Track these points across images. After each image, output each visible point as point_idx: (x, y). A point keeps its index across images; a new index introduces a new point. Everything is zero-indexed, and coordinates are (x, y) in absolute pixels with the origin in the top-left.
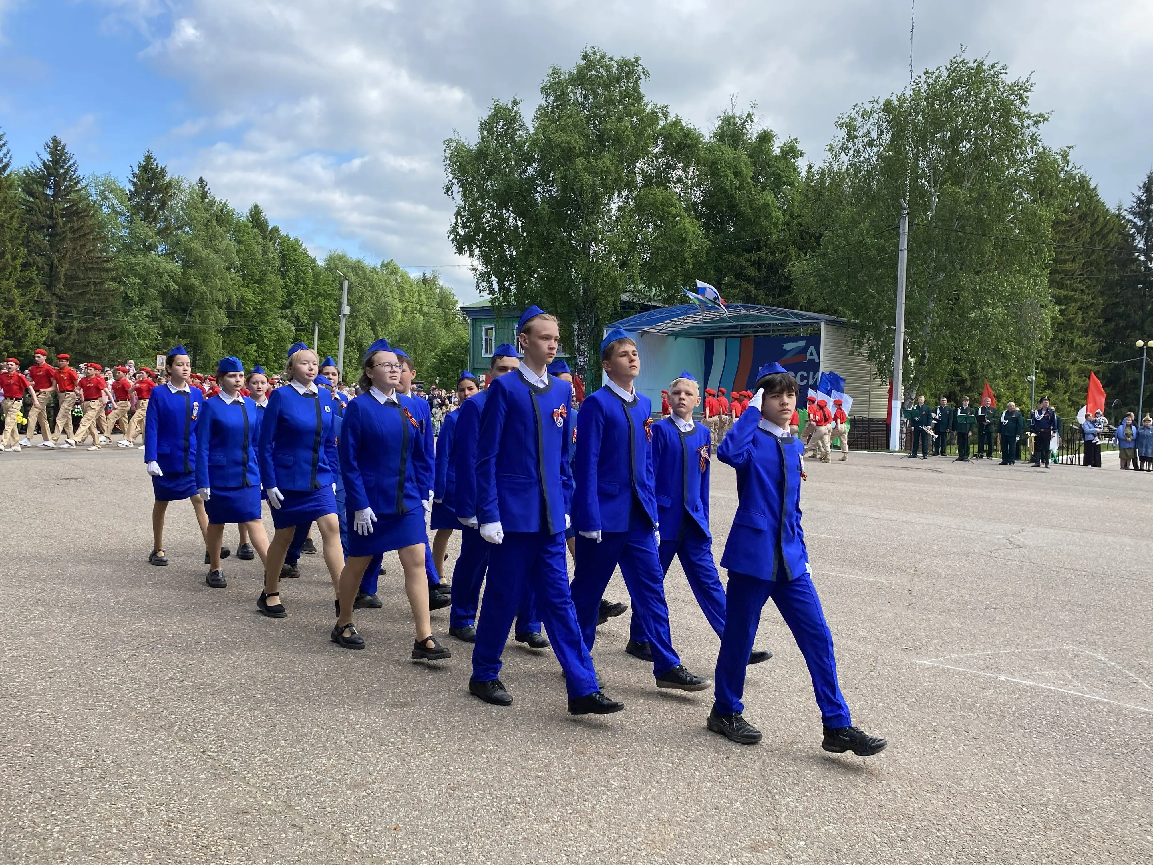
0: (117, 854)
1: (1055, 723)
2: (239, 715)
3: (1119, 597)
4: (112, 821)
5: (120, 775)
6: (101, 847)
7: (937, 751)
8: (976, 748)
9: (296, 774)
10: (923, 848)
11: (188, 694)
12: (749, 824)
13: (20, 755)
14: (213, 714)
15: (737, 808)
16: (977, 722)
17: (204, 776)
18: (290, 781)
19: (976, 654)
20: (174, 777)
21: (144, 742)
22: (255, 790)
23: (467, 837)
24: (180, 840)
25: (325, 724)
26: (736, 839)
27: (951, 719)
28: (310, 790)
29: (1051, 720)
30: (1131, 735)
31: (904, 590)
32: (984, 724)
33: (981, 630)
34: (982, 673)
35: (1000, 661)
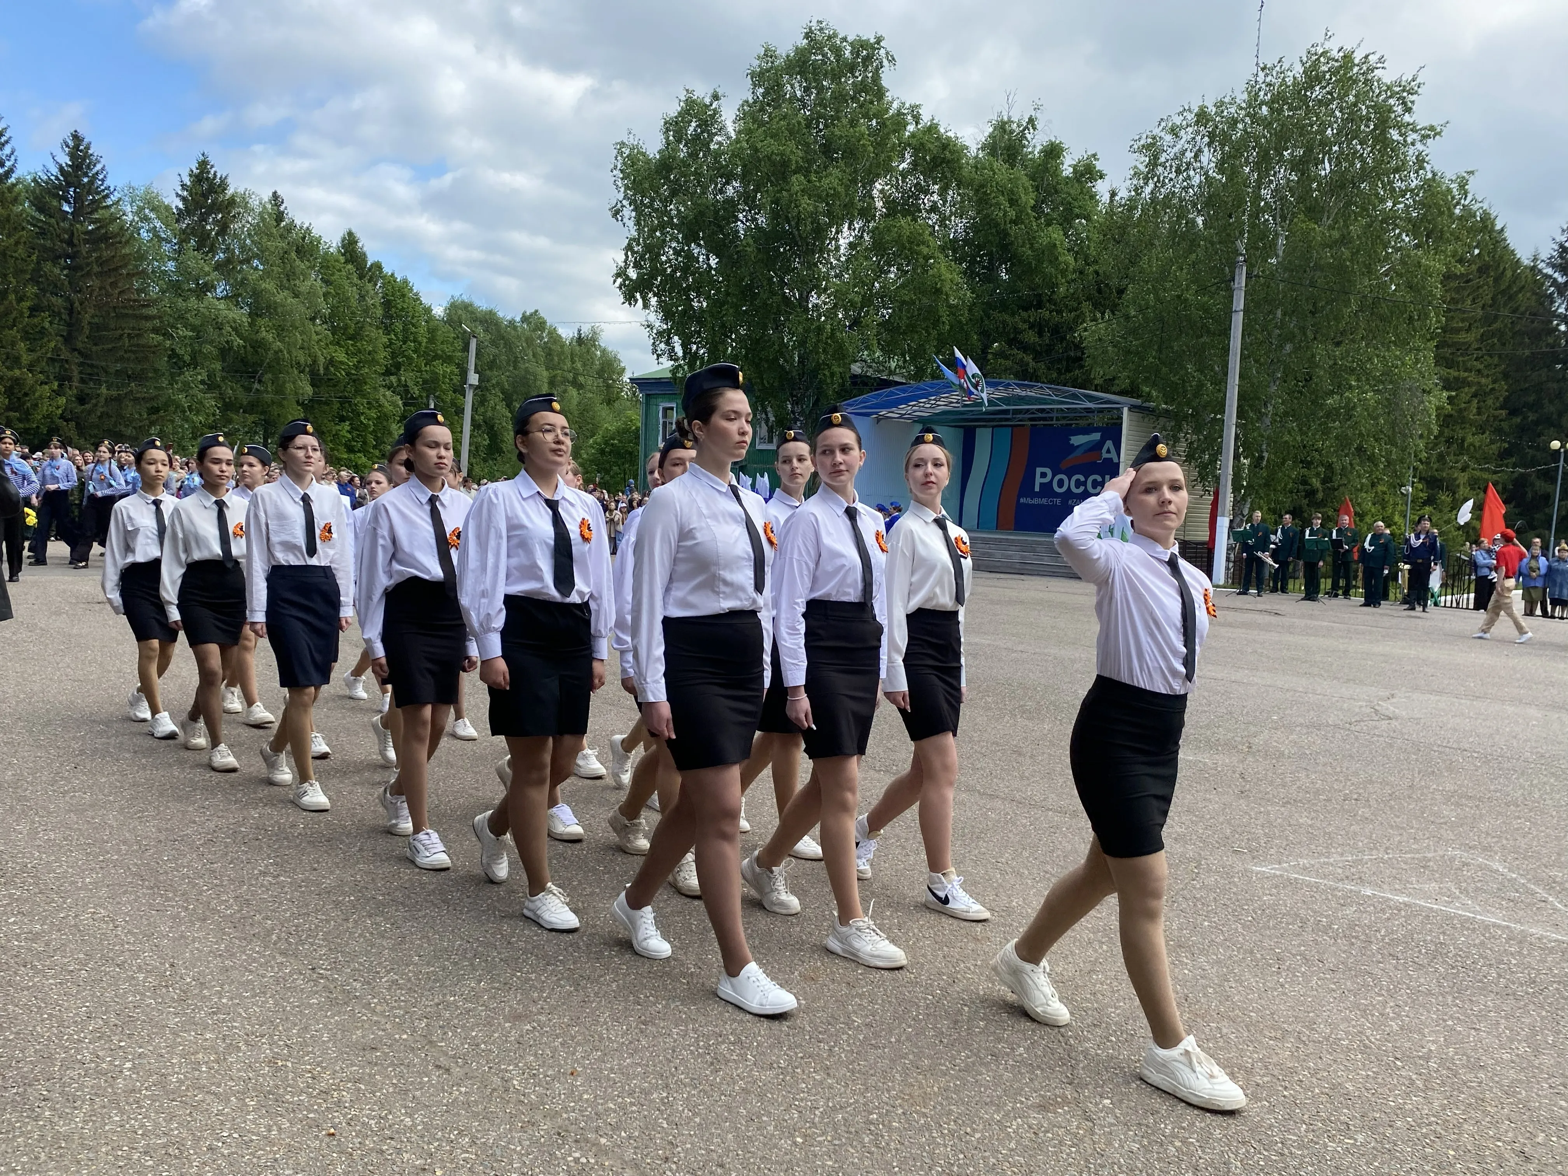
0: (209, 1098)
1: (1438, 952)
2: (356, 922)
3: (1522, 787)
4: (200, 1056)
5: (205, 997)
6: (187, 1089)
7: (1282, 986)
8: (1334, 983)
9: (436, 1000)
10: (1265, 1110)
11: (286, 893)
12: (1037, 1075)
13: (71, 968)
14: (321, 921)
15: (1021, 1055)
16: (1334, 949)
17: (315, 1001)
18: (428, 1009)
19: (1332, 860)
20: (276, 1000)
21: (233, 955)
22: (383, 1021)
23: (667, 1086)
24: (291, 1082)
25: (471, 936)
26: (1021, 1095)
27: (1300, 945)
28: (456, 1021)
29: (1433, 948)
30: (1538, 970)
31: (1234, 772)
32: (1344, 952)
33: (1338, 828)
34: (1340, 885)
35: (1365, 870)
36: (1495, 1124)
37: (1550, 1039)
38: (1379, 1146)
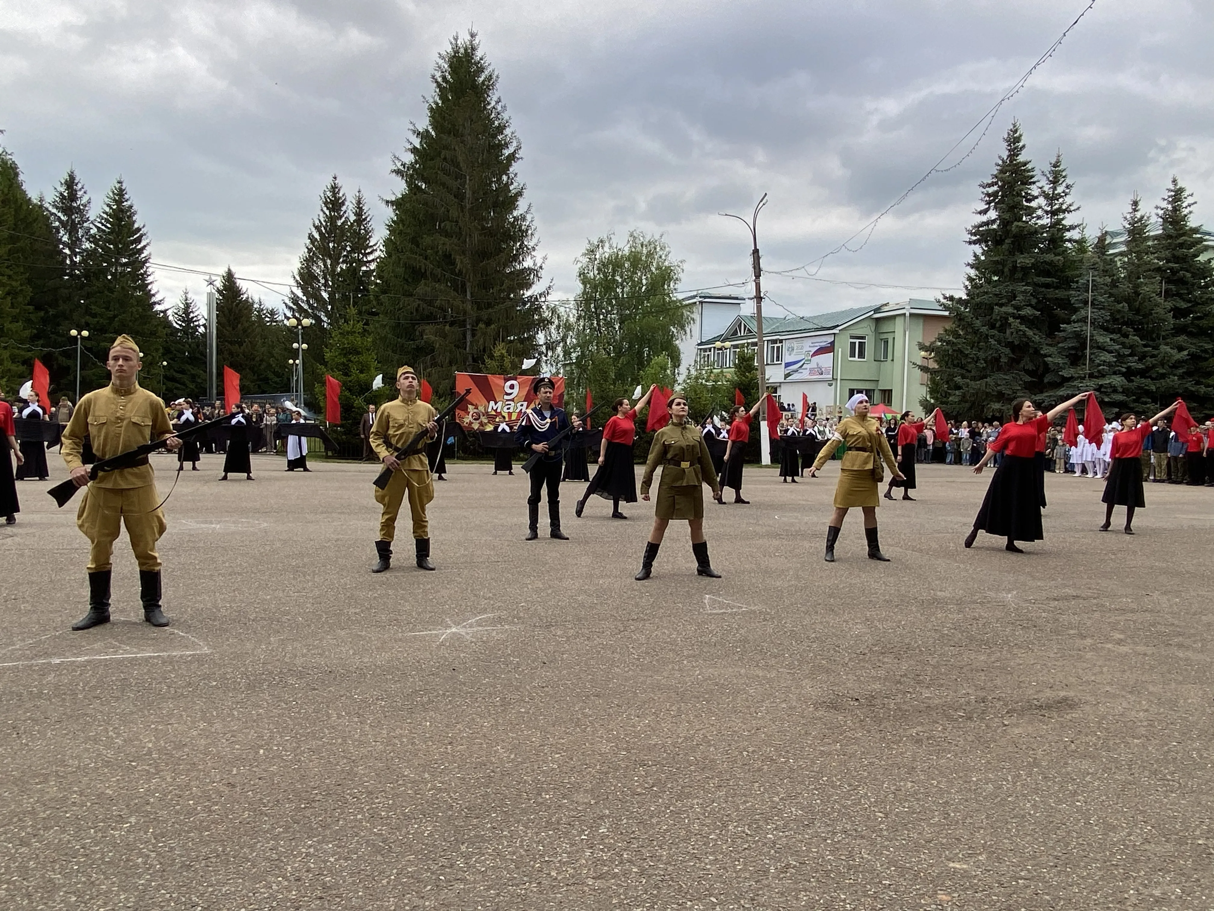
1: (124, 685)
7: (27, 745)
8: (64, 730)
16: (52, 707)
19: (18, 647)
27: (25, 713)
29: (120, 684)
32: (61, 706)
33: (11, 622)
34: (33, 662)
35: (46, 646)
36: (207, 775)
37: (215, 713)
38: (147, 819)
